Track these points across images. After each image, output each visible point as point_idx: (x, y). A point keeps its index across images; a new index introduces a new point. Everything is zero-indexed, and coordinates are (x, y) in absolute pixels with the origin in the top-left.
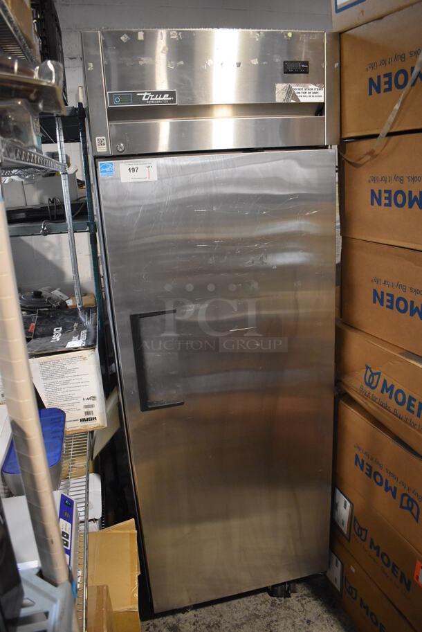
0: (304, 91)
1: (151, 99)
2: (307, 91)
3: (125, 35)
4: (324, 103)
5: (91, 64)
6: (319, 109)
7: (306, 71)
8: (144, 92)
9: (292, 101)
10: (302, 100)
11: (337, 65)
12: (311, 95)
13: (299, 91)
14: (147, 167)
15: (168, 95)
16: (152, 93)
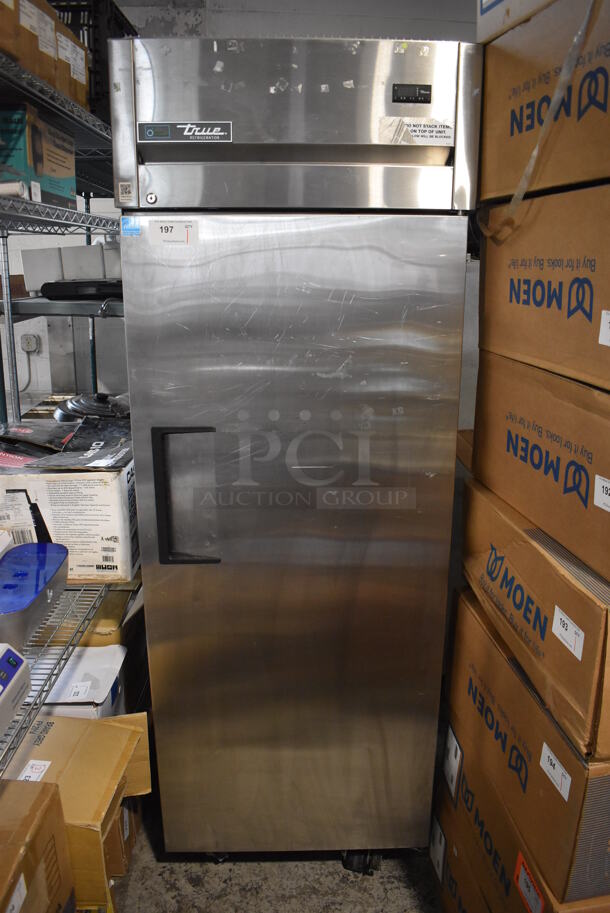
0: (422, 128)
1: (196, 133)
2: (428, 129)
4: (453, 148)
7: (426, 100)
8: (187, 124)
9: (403, 143)
10: (419, 141)
11: (477, 91)
12: (434, 134)
13: (415, 128)
14: (186, 227)
15: (219, 129)
16: (198, 125)
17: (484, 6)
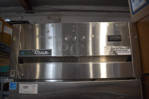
0: (119, 49)
1: (39, 53)
2: (121, 50)
3: (31, 26)
4: (131, 56)
5: (14, 38)
6: (128, 58)
7: (120, 40)
8: (36, 50)
9: (113, 55)
10: (119, 54)
11: (136, 37)
12: (124, 51)
13: (116, 50)
14: (33, 86)
15: (47, 52)
16: (39, 50)
17: (134, 12)
